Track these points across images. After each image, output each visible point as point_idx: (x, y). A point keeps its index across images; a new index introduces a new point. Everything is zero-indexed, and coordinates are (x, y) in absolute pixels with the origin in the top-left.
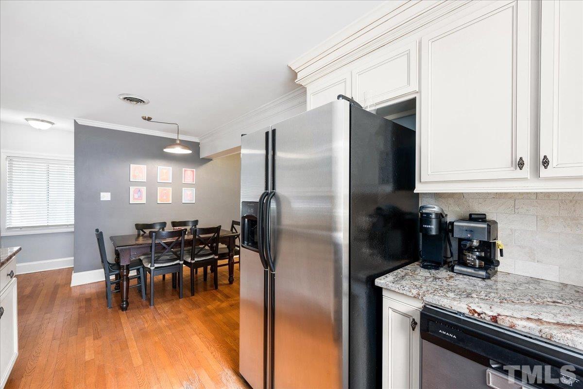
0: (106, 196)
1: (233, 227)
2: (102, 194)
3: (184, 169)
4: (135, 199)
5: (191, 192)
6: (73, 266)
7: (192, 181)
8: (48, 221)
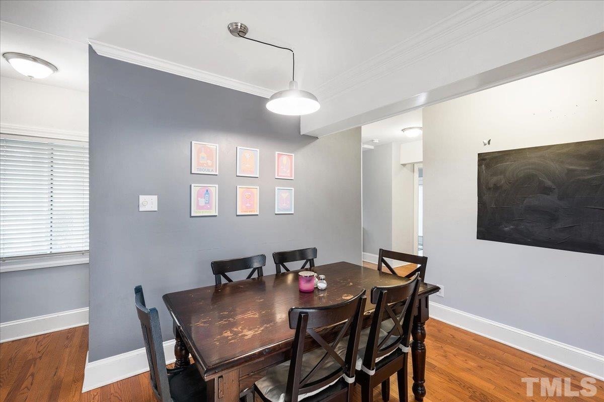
0: (149, 203)
1: (381, 260)
2: (142, 198)
3: (277, 153)
4: (199, 207)
5: (287, 194)
6: (88, 323)
7: (289, 175)
8: (51, 246)
